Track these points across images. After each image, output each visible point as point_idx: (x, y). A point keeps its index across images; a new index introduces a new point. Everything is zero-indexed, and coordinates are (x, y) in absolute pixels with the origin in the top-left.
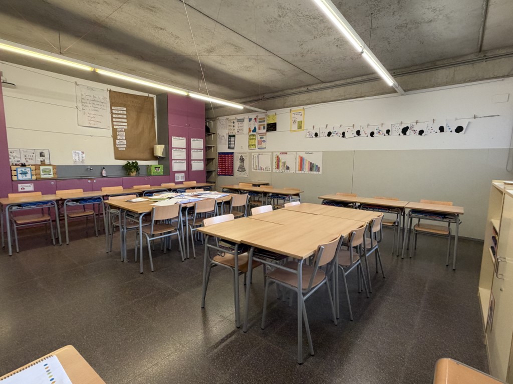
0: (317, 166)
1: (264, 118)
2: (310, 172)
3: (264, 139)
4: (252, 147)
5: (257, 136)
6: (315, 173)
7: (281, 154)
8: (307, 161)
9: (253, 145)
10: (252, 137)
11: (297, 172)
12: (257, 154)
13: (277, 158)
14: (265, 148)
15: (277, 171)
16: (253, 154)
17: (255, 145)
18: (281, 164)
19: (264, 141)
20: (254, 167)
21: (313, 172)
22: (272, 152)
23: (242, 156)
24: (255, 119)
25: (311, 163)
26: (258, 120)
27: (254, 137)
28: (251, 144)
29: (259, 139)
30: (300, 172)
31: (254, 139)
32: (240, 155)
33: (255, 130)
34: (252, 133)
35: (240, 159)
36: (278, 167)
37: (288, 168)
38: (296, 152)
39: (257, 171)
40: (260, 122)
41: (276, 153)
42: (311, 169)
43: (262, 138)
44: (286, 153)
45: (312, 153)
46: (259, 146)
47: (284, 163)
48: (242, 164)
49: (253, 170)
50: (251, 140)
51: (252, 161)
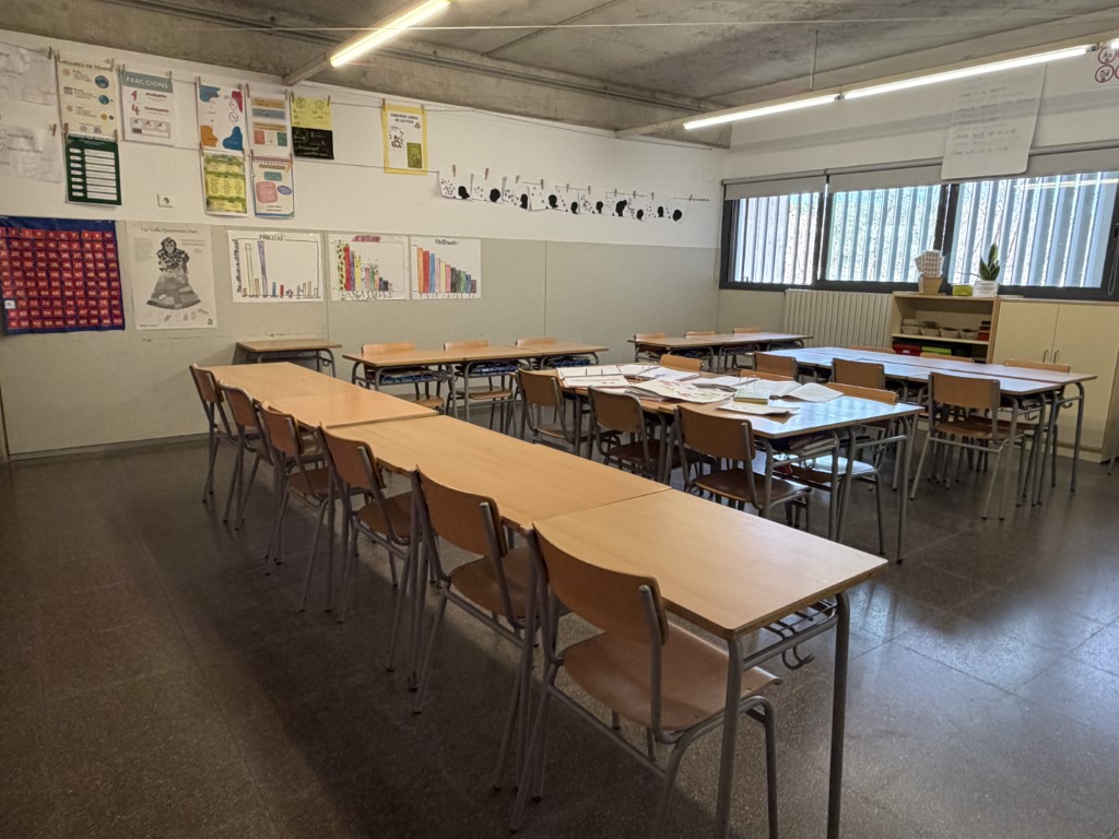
0: (468, 277)
1: (281, 105)
2: (451, 294)
3: (286, 182)
4: (228, 205)
5: (247, 165)
6: (466, 296)
7: (357, 239)
8: (443, 265)
9: (231, 200)
10: (223, 168)
11: (416, 296)
12: (257, 235)
13: (343, 254)
14: (292, 215)
15: (349, 296)
16: (232, 234)
17: (243, 201)
18: (359, 275)
19: (286, 191)
20: (245, 284)
21: (459, 294)
22: (324, 234)
23: (169, 241)
24: (237, 95)
25: (453, 270)
26: (248, 104)
27: (236, 169)
28: (221, 193)
29: (260, 178)
30: (424, 296)
31: (236, 175)
32: (163, 236)
33: (235, 141)
34: (220, 149)
35: (163, 254)
36: (349, 284)
37: (385, 286)
38: (409, 236)
39: (261, 300)
40: (257, 113)
41: (341, 237)
42: (454, 287)
43: (278, 177)
44: (377, 239)
45: (453, 243)
46: (263, 208)
47: (371, 272)
48: (173, 274)
49: (238, 298)
50: (221, 180)
51: (233, 262)
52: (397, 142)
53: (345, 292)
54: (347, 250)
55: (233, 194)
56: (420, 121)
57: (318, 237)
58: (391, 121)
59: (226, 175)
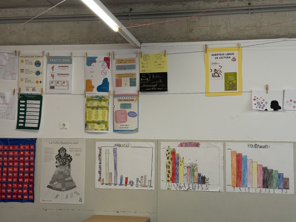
0: (280, 176)
1: (133, 60)
2: (263, 190)
3: (134, 109)
4: (96, 126)
5: (111, 100)
6: (278, 191)
7: (181, 145)
8: (255, 166)
9: (99, 123)
10: (96, 104)
11: (230, 189)
12: (113, 144)
13: (170, 156)
14: (137, 130)
15: (173, 186)
16: (98, 144)
17: (106, 123)
18: (182, 171)
19: (133, 115)
20: (103, 176)
21: (272, 191)
22: (158, 143)
23: (63, 149)
24: (107, 60)
25: (265, 170)
26: (113, 63)
27: (103, 104)
28: (93, 119)
29: (118, 108)
30: (237, 189)
31: (102, 107)
33: (104, 87)
34: (95, 93)
35: (59, 157)
36: (174, 177)
37: (202, 180)
38: (224, 142)
39: (113, 187)
40: (119, 68)
41: (169, 144)
42: (266, 183)
43: (129, 106)
44: (197, 145)
45: (265, 147)
46: (118, 126)
47: (192, 168)
48: (63, 169)
49: (98, 185)
50: (94, 111)
51: (98, 162)
52: (216, 74)
53: (170, 183)
54: (173, 153)
55: (100, 119)
56: (236, 56)
57: (153, 145)
58: (212, 59)
59: (97, 108)
